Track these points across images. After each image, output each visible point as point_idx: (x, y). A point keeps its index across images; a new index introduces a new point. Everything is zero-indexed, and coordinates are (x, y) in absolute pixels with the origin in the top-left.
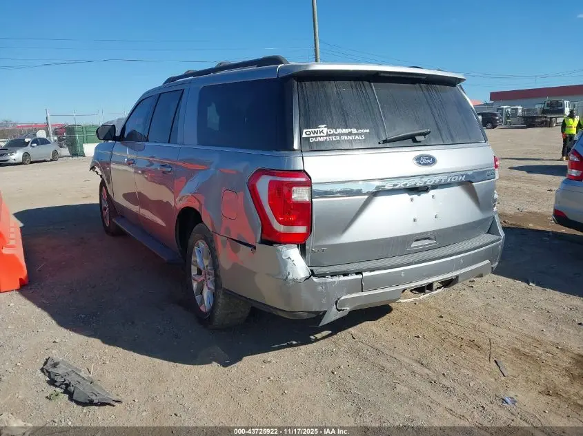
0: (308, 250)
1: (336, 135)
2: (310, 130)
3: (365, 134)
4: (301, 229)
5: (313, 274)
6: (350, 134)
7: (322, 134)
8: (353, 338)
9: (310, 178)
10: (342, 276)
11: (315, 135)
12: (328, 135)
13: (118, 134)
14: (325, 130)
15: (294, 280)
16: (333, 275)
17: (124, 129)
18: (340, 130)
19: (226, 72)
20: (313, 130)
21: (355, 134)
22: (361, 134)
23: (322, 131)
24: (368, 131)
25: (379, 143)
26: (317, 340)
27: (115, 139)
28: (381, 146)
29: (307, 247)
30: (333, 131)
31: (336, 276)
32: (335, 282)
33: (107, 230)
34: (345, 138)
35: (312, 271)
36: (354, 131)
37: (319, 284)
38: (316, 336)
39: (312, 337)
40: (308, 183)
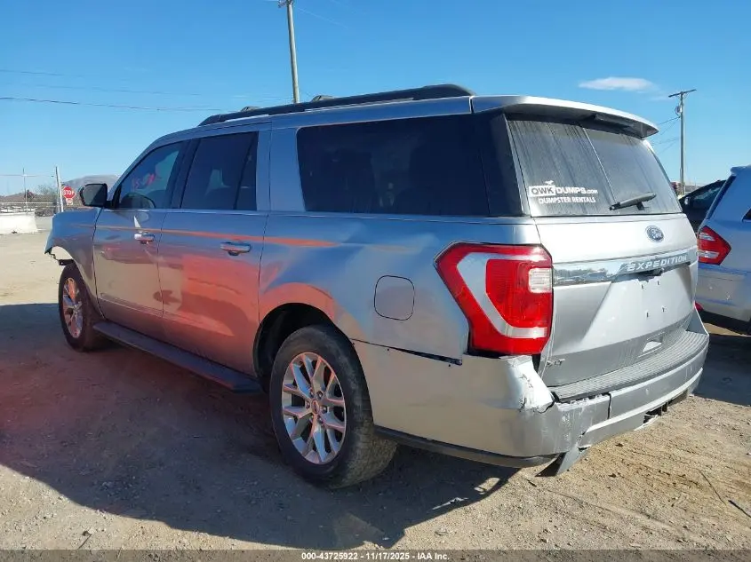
0: (543, 363)
1: (566, 195)
2: (537, 187)
3: (594, 195)
4: (536, 333)
5: (556, 398)
6: (579, 195)
7: (551, 194)
8: (533, 485)
9: (551, 257)
10: (588, 399)
11: (544, 195)
12: (558, 195)
13: (110, 197)
14: (554, 188)
15: (534, 410)
16: (579, 398)
17: (118, 190)
18: (569, 188)
19: (324, 109)
20: (541, 187)
21: (586, 195)
22: (590, 195)
23: (550, 190)
24: (595, 192)
25: (611, 209)
26: (487, 493)
27: (106, 205)
28: (612, 213)
29: (542, 359)
30: (561, 190)
31: (581, 399)
32: (580, 409)
33: (74, 344)
34: (576, 199)
35: (554, 393)
36: (583, 190)
37: (565, 414)
38: (482, 486)
39: (477, 489)
40: (547, 264)
